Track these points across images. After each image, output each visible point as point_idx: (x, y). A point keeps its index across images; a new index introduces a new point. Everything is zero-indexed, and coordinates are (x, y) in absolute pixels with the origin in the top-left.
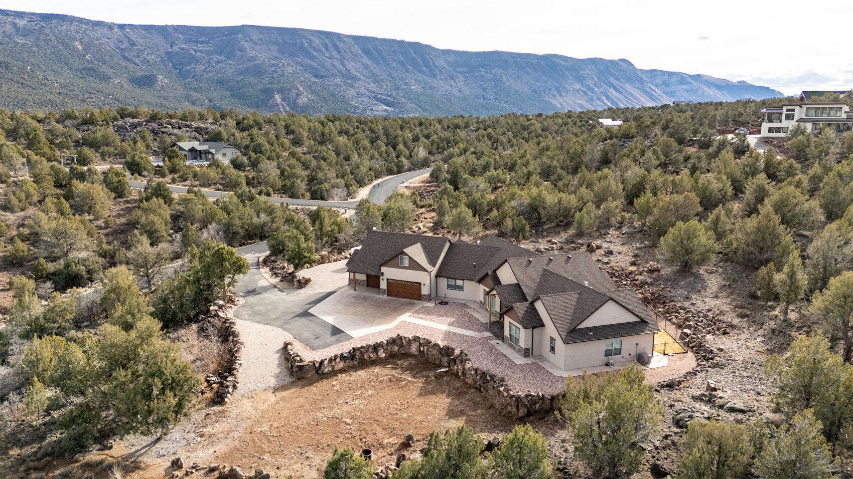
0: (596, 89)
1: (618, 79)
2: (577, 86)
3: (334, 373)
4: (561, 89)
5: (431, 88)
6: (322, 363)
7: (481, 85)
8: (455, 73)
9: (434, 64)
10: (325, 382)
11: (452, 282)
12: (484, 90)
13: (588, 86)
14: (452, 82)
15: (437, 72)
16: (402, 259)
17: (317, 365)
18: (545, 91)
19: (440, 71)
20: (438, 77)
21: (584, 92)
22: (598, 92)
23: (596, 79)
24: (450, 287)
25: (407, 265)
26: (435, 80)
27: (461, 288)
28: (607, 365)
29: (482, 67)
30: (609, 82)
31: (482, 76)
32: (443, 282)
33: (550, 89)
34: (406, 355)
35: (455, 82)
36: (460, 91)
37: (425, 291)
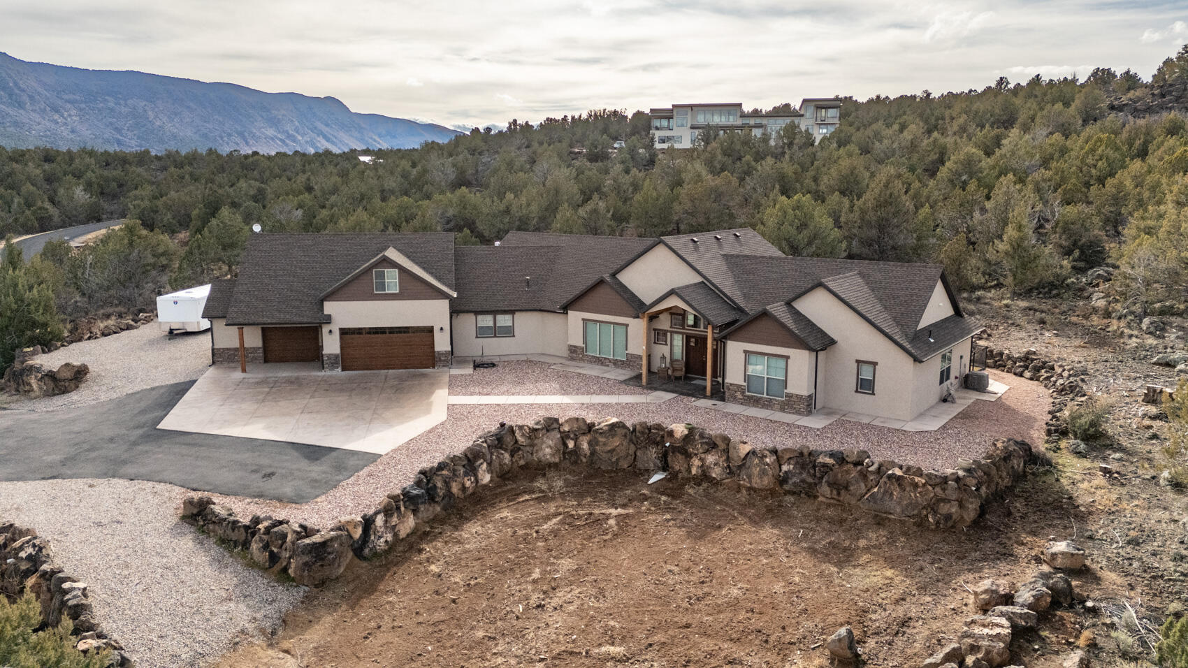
0: (300, 138)
1: (327, 125)
2: (271, 132)
3: (407, 548)
4: (246, 134)
5: (16, 124)
6: (368, 522)
7: (111, 123)
8: (60, 102)
9: (16, 84)
10: (405, 574)
11: (486, 321)
12: (118, 130)
13: (287, 132)
14: (56, 117)
15: (25, 98)
16: (381, 275)
17: (357, 534)
18: (222, 138)
19: (31, 98)
20: (28, 105)
21: (281, 140)
22: (302, 142)
23: (297, 123)
24: (481, 333)
25: (396, 290)
26: (21, 111)
27: (509, 332)
28: (945, 401)
29: (109, 95)
30: (316, 128)
31: (112, 110)
32: (468, 323)
33: (230, 135)
34: (540, 469)
35: (62, 116)
36: (73, 131)
37: (442, 343)
